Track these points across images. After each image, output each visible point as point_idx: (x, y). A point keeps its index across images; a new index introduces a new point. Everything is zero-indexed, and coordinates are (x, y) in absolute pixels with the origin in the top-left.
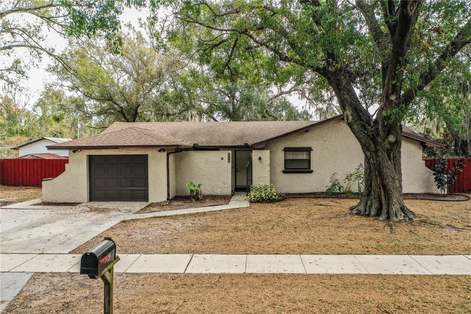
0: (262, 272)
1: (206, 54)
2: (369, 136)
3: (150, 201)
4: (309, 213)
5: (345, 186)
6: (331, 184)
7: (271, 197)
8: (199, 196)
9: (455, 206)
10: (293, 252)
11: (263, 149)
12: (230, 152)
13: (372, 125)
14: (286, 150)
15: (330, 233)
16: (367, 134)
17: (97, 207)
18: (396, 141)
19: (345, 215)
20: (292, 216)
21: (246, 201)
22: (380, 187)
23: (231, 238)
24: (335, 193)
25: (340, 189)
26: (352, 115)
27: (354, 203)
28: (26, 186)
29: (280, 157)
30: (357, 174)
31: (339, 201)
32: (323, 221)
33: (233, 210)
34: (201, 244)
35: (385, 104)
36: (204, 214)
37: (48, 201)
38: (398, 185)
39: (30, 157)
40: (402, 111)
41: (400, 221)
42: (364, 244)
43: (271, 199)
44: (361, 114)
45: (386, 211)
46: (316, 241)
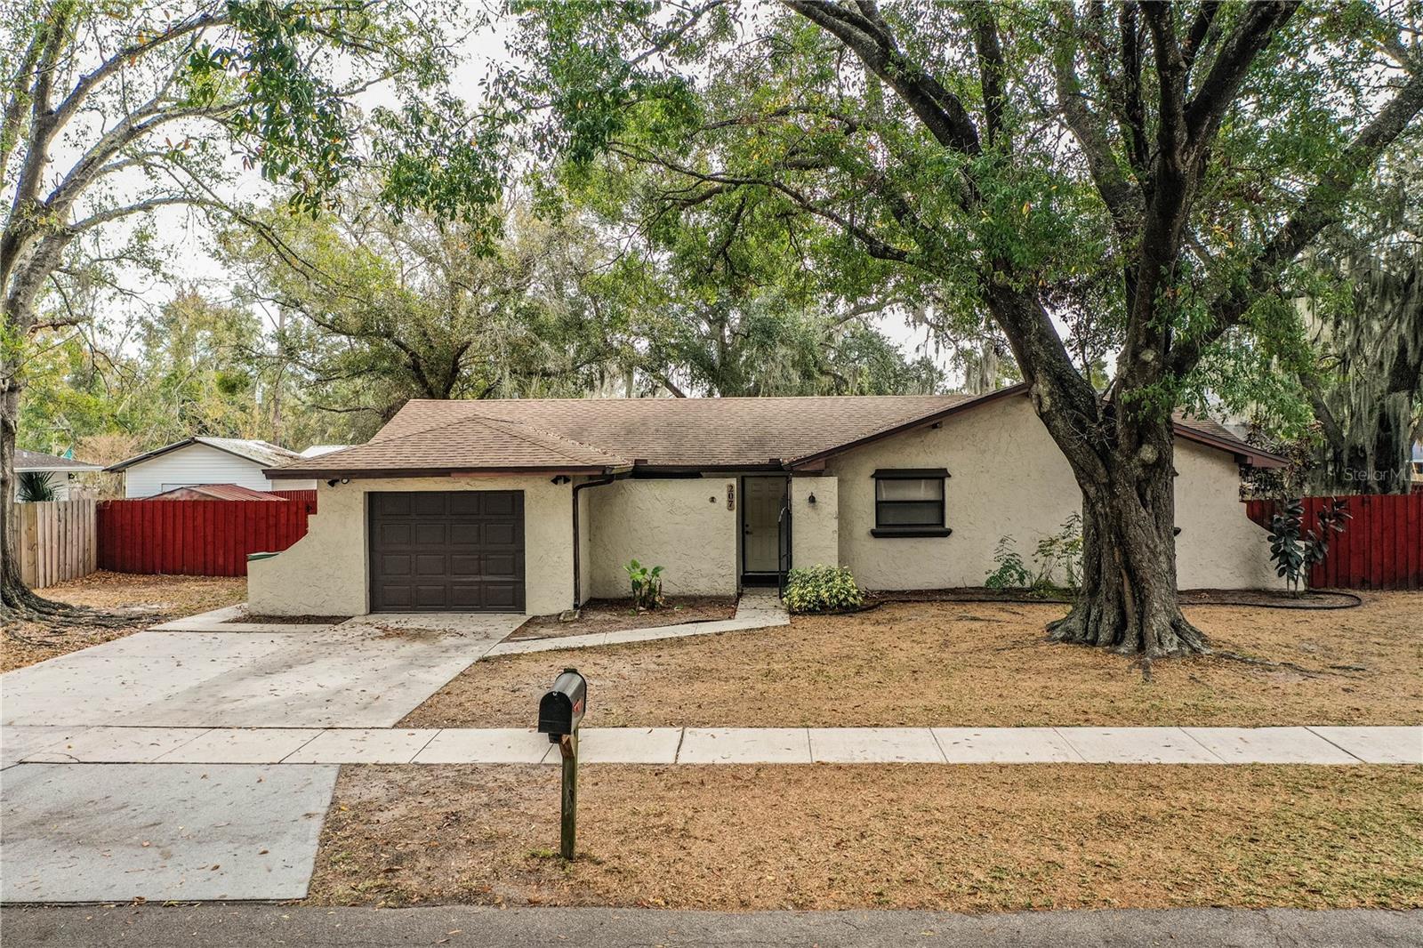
0: (850, 761)
1: (666, 222)
2: (1092, 446)
3: (530, 613)
4: (947, 638)
5: (1036, 570)
6: (999, 566)
7: (845, 599)
8: (657, 599)
9: (1316, 620)
10: (915, 722)
11: (818, 474)
12: (734, 482)
13: (1101, 420)
14: (881, 476)
15: (999, 684)
16: (1087, 442)
17: (397, 626)
18: (1159, 458)
19: (1036, 643)
20: (904, 646)
21: (779, 611)
22: (1120, 573)
23: (761, 694)
24: (1011, 588)
25: (1021, 579)
26: (1050, 394)
27: (1057, 613)
28: (174, 573)
29: (865, 494)
30: (1068, 540)
31: (1020, 610)
32: (982, 656)
33: (749, 632)
34: (694, 707)
35: (1129, 370)
36: (680, 641)
37: (262, 613)
38: (1165, 566)
39: (182, 495)
40: (1168, 389)
41: (1169, 656)
42: (1077, 706)
43: (844, 604)
44: (1072, 391)
45: (1135, 632)
46: (966, 699)
